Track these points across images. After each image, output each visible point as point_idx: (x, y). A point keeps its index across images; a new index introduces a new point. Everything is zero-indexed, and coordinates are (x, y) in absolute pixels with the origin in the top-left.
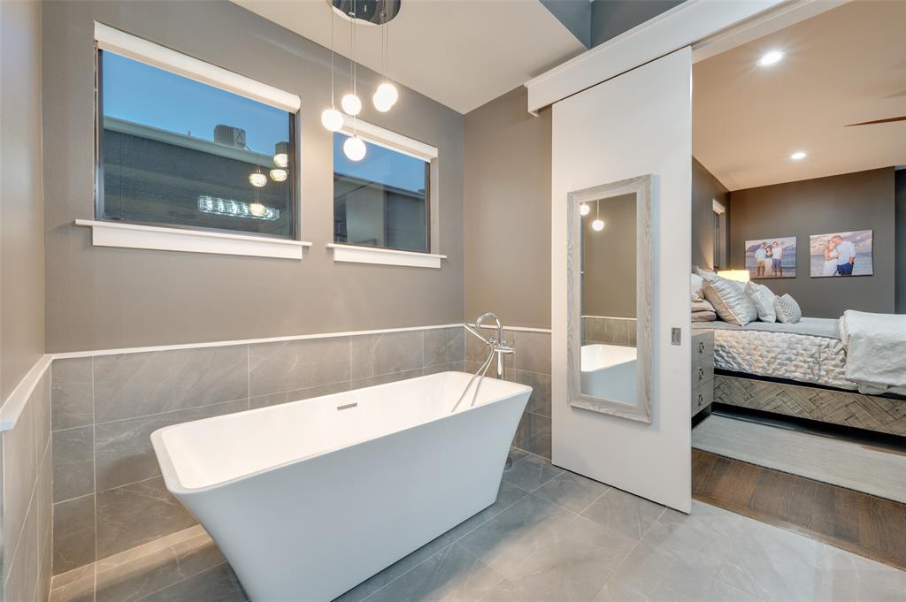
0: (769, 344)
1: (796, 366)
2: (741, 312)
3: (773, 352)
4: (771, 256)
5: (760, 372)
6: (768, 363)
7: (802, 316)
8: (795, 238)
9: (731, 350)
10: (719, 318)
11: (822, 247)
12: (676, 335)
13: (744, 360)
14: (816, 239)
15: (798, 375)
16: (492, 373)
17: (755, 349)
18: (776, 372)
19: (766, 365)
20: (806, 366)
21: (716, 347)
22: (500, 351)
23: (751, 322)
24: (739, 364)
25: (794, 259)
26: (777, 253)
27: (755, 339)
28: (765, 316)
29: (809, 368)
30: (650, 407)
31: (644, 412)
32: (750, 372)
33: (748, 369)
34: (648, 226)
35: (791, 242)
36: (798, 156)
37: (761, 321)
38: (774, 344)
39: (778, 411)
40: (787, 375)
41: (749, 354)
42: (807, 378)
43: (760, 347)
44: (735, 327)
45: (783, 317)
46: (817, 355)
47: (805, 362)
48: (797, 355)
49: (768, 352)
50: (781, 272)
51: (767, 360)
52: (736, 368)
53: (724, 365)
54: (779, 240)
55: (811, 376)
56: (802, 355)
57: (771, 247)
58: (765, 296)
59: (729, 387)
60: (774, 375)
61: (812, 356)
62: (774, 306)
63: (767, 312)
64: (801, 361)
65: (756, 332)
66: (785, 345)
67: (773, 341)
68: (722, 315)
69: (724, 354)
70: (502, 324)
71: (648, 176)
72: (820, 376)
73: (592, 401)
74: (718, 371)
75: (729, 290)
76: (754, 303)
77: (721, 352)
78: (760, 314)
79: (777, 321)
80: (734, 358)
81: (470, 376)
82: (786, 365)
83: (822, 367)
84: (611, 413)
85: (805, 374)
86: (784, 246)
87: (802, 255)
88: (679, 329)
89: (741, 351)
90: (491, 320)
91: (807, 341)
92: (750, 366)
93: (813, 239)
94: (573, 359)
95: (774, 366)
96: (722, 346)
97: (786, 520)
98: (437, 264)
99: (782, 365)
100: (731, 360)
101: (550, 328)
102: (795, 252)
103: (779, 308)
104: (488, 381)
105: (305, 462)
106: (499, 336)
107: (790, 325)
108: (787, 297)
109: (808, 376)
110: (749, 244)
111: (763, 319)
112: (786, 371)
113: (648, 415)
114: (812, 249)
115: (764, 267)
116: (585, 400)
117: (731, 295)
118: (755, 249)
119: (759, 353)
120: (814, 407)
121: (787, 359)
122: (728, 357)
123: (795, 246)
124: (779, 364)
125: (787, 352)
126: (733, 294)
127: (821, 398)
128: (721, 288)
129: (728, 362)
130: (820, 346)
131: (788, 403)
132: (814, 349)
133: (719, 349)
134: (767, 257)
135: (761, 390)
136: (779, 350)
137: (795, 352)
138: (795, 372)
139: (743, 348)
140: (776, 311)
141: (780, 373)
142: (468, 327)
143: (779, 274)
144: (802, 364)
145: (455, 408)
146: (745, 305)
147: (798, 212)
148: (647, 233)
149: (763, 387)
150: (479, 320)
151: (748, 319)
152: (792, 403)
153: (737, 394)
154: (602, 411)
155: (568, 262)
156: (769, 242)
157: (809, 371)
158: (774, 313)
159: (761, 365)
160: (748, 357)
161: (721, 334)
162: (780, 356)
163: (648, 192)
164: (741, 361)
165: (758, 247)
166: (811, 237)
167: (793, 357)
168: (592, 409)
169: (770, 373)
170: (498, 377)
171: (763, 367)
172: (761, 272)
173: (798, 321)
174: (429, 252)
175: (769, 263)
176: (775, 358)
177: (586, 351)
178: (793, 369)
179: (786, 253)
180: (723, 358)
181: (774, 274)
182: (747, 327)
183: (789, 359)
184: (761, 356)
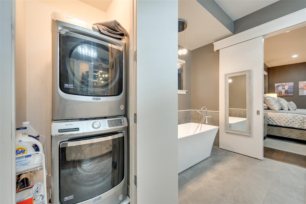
0: (286, 117)
1: (296, 123)
2: (276, 107)
3: (288, 119)
4: (284, 88)
5: (283, 125)
6: (286, 122)
7: (297, 108)
8: (293, 83)
9: (273, 119)
10: (269, 109)
11: (303, 86)
12: (258, 112)
13: (278, 121)
14: (301, 83)
15: (296, 126)
16: (205, 123)
17: (281, 118)
18: (289, 125)
19: (285, 123)
20: (299, 123)
21: (268, 118)
22: (207, 117)
23: (280, 110)
24: (276, 123)
25: (293, 90)
26: (286, 88)
27: (282, 115)
28: (284, 108)
29: (300, 124)
30: (250, 131)
31: (249, 133)
32: (280, 125)
33: (279, 124)
34: (250, 84)
35: (292, 84)
36: (295, 56)
37: (283, 110)
38: (288, 117)
39: (290, 137)
40: (292, 126)
41: (279, 120)
42: (299, 127)
43: (283, 118)
44: (274, 111)
45: (290, 109)
46: (303, 120)
47: (299, 122)
48: (296, 120)
49: (286, 119)
50: (288, 94)
51: (286, 121)
52: (275, 124)
53: (271, 123)
54: (287, 83)
55: (301, 127)
56: (298, 120)
57: (284, 86)
58: (284, 102)
59: (273, 130)
60: (288, 126)
61: (301, 120)
62: (287, 105)
63: (285, 107)
64: (297, 122)
65: (282, 113)
66: (292, 117)
67: (287, 116)
68: (270, 108)
69: (271, 120)
70: (207, 110)
71: (250, 70)
72: (304, 127)
73: (232, 130)
74: (269, 125)
75: (272, 100)
76: (281, 104)
77: (270, 119)
78: (283, 107)
79: (289, 110)
80: (274, 121)
81: (198, 124)
82: (292, 123)
83: (304, 124)
84: (238, 134)
85: (299, 126)
86: (289, 85)
87: (296, 88)
88: (259, 111)
89: (277, 119)
90: (204, 109)
91: (299, 116)
92: (280, 123)
93: (300, 83)
94: (226, 120)
95: (288, 124)
96: (270, 117)
97: (295, 164)
98: (185, 93)
99: (291, 123)
100: (273, 122)
101: (219, 111)
102: (293, 87)
103: (289, 106)
104: (203, 125)
105: (181, 138)
106: (206, 114)
107: (293, 111)
108: (291, 102)
109: (300, 126)
110: (276, 85)
111: (284, 109)
112: (292, 125)
113: (250, 134)
114: (299, 86)
115: (282, 92)
116: (230, 130)
117: (273, 102)
118: (278, 86)
119: (283, 119)
120: (302, 136)
121: (292, 121)
122: (272, 121)
123: (293, 85)
124: (290, 123)
125: (293, 119)
126: (274, 101)
127: (305, 133)
128: (269, 100)
129: (272, 122)
130: (304, 117)
131: (293, 135)
132: (302, 118)
133: (269, 118)
134: (283, 89)
135: (283, 131)
136: (289, 119)
137: (295, 119)
138: (295, 125)
139: (277, 118)
140: (288, 107)
141: (290, 126)
142: (198, 111)
143: (287, 95)
144: (298, 123)
145: (194, 132)
146: (278, 105)
147: (294, 74)
148: (249, 85)
149: (284, 130)
150: (202, 109)
151: (279, 109)
152: (294, 135)
153: (275, 132)
154: (236, 133)
155: (225, 93)
156: (284, 84)
157: (300, 125)
158: (287, 107)
159: (283, 123)
160: (279, 121)
161: (270, 114)
162: (290, 120)
163: (250, 75)
164: (276, 122)
165: (279, 86)
166: (299, 82)
167: (295, 121)
168: (232, 132)
169: (287, 125)
170: (206, 124)
171: (284, 124)
172: (281, 94)
173: (295, 110)
174: (182, 90)
175: (283, 91)
176: (288, 121)
177: (230, 118)
178: (295, 124)
179: (290, 88)
180: (270, 121)
181: (285, 95)
182: (279, 111)
183: (293, 121)
184: (284, 120)
